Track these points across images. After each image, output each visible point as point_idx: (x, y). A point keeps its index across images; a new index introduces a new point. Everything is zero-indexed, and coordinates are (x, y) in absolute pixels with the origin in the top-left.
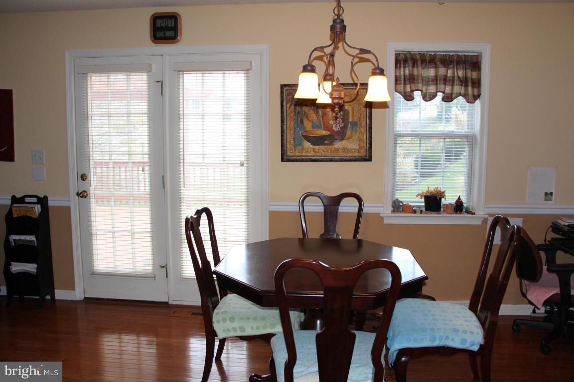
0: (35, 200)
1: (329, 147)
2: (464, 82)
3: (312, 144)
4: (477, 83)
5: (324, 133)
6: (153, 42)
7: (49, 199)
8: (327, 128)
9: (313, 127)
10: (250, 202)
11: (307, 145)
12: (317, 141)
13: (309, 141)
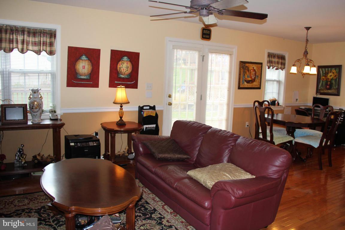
0: (148, 108)
1: (251, 84)
2: (282, 64)
3: (247, 83)
4: (284, 64)
5: (250, 79)
6: (201, 39)
7: (156, 107)
8: (251, 78)
9: (248, 77)
10: (228, 105)
11: (245, 83)
12: (248, 82)
13: (246, 82)
